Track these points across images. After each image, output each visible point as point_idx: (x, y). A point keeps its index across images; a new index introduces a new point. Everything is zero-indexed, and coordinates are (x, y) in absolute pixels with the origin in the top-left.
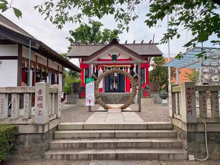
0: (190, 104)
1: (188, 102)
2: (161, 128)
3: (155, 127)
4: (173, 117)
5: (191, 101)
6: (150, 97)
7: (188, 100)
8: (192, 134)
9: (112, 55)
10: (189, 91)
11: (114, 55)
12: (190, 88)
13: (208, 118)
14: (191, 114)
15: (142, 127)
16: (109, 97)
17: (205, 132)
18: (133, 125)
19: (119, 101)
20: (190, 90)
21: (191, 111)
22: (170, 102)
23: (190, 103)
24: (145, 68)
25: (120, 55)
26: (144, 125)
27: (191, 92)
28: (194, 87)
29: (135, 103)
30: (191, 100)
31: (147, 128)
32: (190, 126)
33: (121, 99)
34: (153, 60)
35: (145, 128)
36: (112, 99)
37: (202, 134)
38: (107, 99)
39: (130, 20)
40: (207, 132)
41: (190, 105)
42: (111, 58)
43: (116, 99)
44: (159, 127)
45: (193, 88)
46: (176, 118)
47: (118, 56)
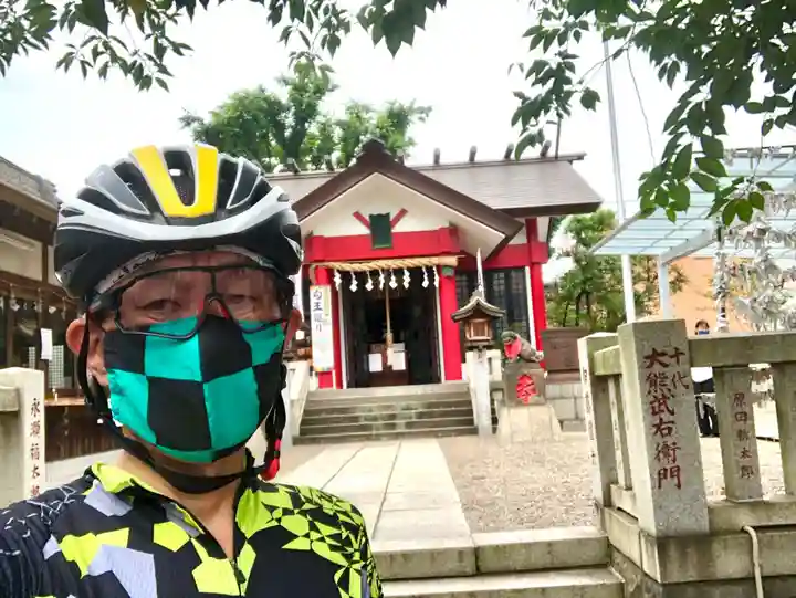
0: (669, 433)
1: (658, 427)
2: (546, 561)
3: (519, 561)
4: (608, 502)
5: (671, 418)
6: (546, 400)
7: (654, 413)
8: (690, 591)
9: (371, 216)
10: (657, 368)
11: (380, 216)
12: (663, 354)
13: (768, 505)
14: (679, 486)
15: (452, 565)
16: (363, 410)
17: (754, 578)
18: (406, 556)
19: (409, 425)
20: (666, 366)
21: (675, 473)
22: (590, 423)
23: (670, 429)
24: (527, 269)
25: (403, 213)
26: (461, 553)
27: (669, 372)
28: (684, 348)
29: (480, 431)
30: (672, 413)
31: (478, 568)
32: (673, 552)
33: (421, 415)
34: (569, 230)
35: (469, 567)
36: (375, 419)
37: (739, 590)
38: (356, 419)
39: (347, 28)
40: (764, 578)
41: (670, 441)
42: (364, 230)
43: (393, 417)
44: (539, 559)
45: (677, 354)
46: (619, 509)
47: (398, 218)
